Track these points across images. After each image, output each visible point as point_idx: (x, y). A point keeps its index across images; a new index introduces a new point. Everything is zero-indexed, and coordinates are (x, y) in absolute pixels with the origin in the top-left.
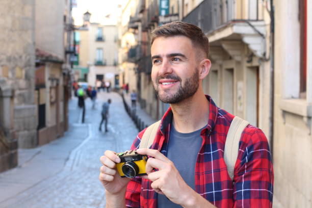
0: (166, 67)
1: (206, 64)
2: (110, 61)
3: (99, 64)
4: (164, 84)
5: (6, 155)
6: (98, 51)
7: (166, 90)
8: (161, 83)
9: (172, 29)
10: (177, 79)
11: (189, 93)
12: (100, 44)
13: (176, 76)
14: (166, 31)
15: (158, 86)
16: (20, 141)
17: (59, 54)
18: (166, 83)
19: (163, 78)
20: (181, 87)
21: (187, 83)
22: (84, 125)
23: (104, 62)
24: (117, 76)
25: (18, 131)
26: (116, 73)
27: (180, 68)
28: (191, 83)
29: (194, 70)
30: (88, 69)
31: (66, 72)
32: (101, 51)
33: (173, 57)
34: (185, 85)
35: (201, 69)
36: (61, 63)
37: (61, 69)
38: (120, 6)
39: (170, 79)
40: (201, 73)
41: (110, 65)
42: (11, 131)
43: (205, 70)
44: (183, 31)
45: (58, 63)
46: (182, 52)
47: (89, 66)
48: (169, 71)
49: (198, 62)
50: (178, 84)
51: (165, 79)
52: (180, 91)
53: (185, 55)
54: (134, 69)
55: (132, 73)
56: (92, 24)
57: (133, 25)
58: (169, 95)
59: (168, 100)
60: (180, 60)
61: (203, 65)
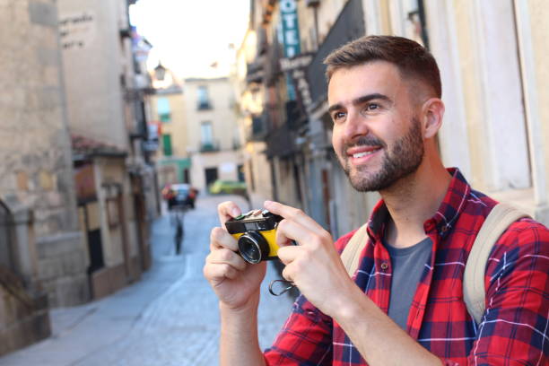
0: (355, 125)
1: (434, 107)
2: (226, 143)
3: (208, 149)
4: (355, 156)
5: (28, 319)
6: (202, 128)
7: (360, 168)
8: (351, 155)
9: (358, 51)
10: (378, 145)
11: (406, 167)
12: (206, 116)
13: (376, 139)
14: (347, 57)
15: (347, 161)
16: (60, 294)
17: (118, 141)
18: (360, 155)
20: (387, 158)
21: (397, 149)
22: (180, 258)
23: (215, 145)
24: (240, 168)
25: (54, 278)
26: (239, 162)
27: (380, 123)
28: (404, 149)
29: (409, 123)
30: (189, 161)
31: (134, 171)
32: (209, 127)
33: (365, 103)
34: (394, 152)
35: (425, 120)
36: (123, 156)
37: (124, 167)
38: (232, 46)
39: (364, 147)
40: (427, 127)
41: (227, 150)
42: (33, 280)
43: (434, 119)
44: (379, 50)
45: (116, 158)
47: (190, 155)
48: (360, 130)
49: (417, 105)
50: (381, 153)
51: (356, 148)
52: (386, 166)
53: (389, 96)
54: (264, 152)
55: (263, 158)
56: (188, 81)
57: (255, 77)
58: (366, 176)
59: (367, 186)
60: (381, 107)
61: (429, 112)
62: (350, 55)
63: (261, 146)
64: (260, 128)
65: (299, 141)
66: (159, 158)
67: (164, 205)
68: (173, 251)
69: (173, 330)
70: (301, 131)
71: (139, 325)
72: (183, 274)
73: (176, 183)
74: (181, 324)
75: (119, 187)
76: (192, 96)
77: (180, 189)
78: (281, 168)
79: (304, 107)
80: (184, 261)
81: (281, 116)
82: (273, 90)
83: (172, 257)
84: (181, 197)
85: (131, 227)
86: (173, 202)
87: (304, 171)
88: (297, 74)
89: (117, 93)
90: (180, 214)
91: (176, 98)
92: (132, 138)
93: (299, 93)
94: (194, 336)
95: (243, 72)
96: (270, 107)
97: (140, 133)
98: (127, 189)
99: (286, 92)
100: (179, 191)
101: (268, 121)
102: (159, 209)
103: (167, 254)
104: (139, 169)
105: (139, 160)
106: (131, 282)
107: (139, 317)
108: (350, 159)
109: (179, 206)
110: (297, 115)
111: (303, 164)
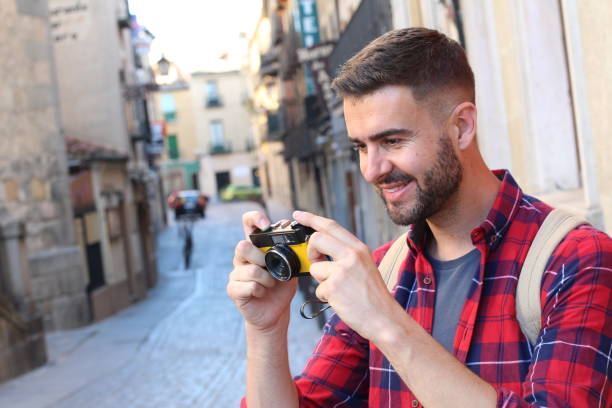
2: (239, 144)
3: (219, 151)
5: (21, 344)
6: (212, 127)
12: (215, 113)
16: (57, 316)
17: (119, 144)
22: (190, 272)
23: (226, 147)
24: (255, 171)
25: (50, 298)
26: (254, 165)
30: (197, 164)
31: (136, 176)
32: (219, 127)
36: (124, 160)
37: (125, 172)
38: (243, 35)
41: (239, 152)
42: (27, 300)
45: (117, 163)
47: (198, 158)
54: (281, 153)
55: (280, 160)
56: (196, 75)
57: (269, 69)
63: (278, 146)
64: (276, 127)
65: (320, 140)
66: (165, 162)
67: (171, 215)
68: (182, 265)
69: (183, 353)
70: (322, 128)
71: (145, 349)
72: (193, 291)
73: (183, 189)
74: (192, 346)
75: (120, 194)
76: (200, 92)
77: (188, 195)
78: (301, 172)
79: (325, 102)
80: (194, 276)
81: (300, 113)
82: (290, 84)
83: (181, 272)
84: (190, 205)
85: (134, 239)
86: (180, 211)
87: (326, 175)
88: (317, 66)
89: (115, 91)
90: (189, 224)
91: (182, 95)
92: (134, 140)
93: (319, 87)
94: (207, 360)
95: (256, 65)
96: (286, 103)
97: (143, 134)
98: (129, 197)
99: (305, 85)
100: (187, 198)
101: (285, 119)
102: (165, 218)
103: (176, 268)
104: (142, 175)
105: (142, 164)
106: (135, 301)
107: (145, 340)
109: (188, 215)
110: (318, 112)
111: (325, 165)
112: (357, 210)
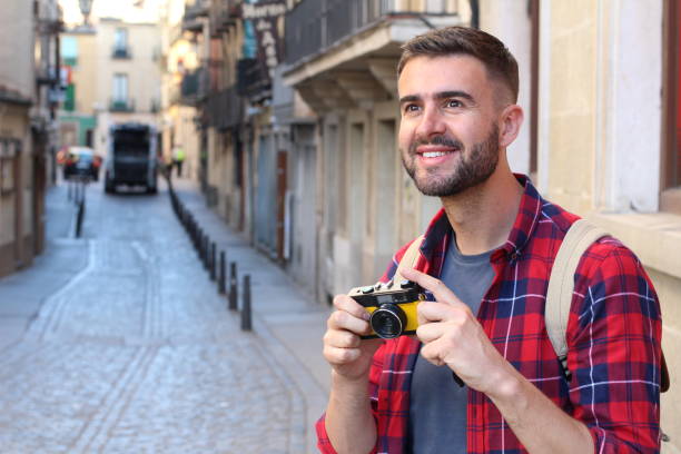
0: (432, 120)
1: (514, 115)
2: (143, 103)
3: (120, 108)
4: (425, 154)
6: (116, 81)
7: (430, 170)
8: (421, 154)
9: (445, 41)
10: (454, 147)
11: (480, 174)
12: (122, 66)
13: (453, 140)
14: (432, 44)
15: (413, 159)
17: (22, 85)
18: (433, 154)
19: (425, 142)
20: (463, 162)
21: (475, 153)
22: (81, 242)
23: (129, 104)
27: (460, 123)
28: (483, 154)
29: (489, 128)
30: (94, 120)
32: (124, 80)
33: (447, 99)
34: (472, 157)
35: (503, 127)
39: (440, 146)
40: (504, 134)
41: (143, 112)
43: (512, 126)
44: (468, 44)
46: (465, 89)
47: (96, 113)
48: (438, 128)
49: (499, 109)
50: (456, 156)
51: (430, 146)
52: (460, 171)
53: (473, 95)
54: (194, 120)
55: (191, 128)
56: (104, 20)
58: (437, 179)
59: (436, 191)
60: (463, 106)
61: (509, 119)
62: (436, 43)
63: (190, 112)
64: (190, 87)
65: (250, 111)
66: (61, 113)
67: (60, 173)
68: (72, 233)
69: (81, 339)
70: (257, 98)
71: (36, 327)
72: (87, 264)
73: (74, 144)
74: (91, 332)
75: (18, 143)
76: (107, 39)
77: (80, 152)
78: (217, 144)
79: (267, 68)
80: (87, 246)
81: (230, 78)
82: (218, 43)
83: (70, 240)
84: (83, 165)
85: (27, 196)
86: (71, 170)
87: (251, 151)
88: (262, 25)
89: (27, 23)
90: (80, 185)
91: (87, 40)
92: (40, 82)
93: (262, 50)
94: (111, 351)
96: (212, 63)
97: (51, 81)
98: (27, 148)
100: (81, 156)
101: (207, 81)
102: (54, 177)
103: (65, 235)
104: (44, 124)
105: (44, 112)
106: (20, 269)
107: (35, 316)
108: (417, 158)
109: (80, 176)
110: (255, 77)
111: (251, 141)
112: (288, 195)
